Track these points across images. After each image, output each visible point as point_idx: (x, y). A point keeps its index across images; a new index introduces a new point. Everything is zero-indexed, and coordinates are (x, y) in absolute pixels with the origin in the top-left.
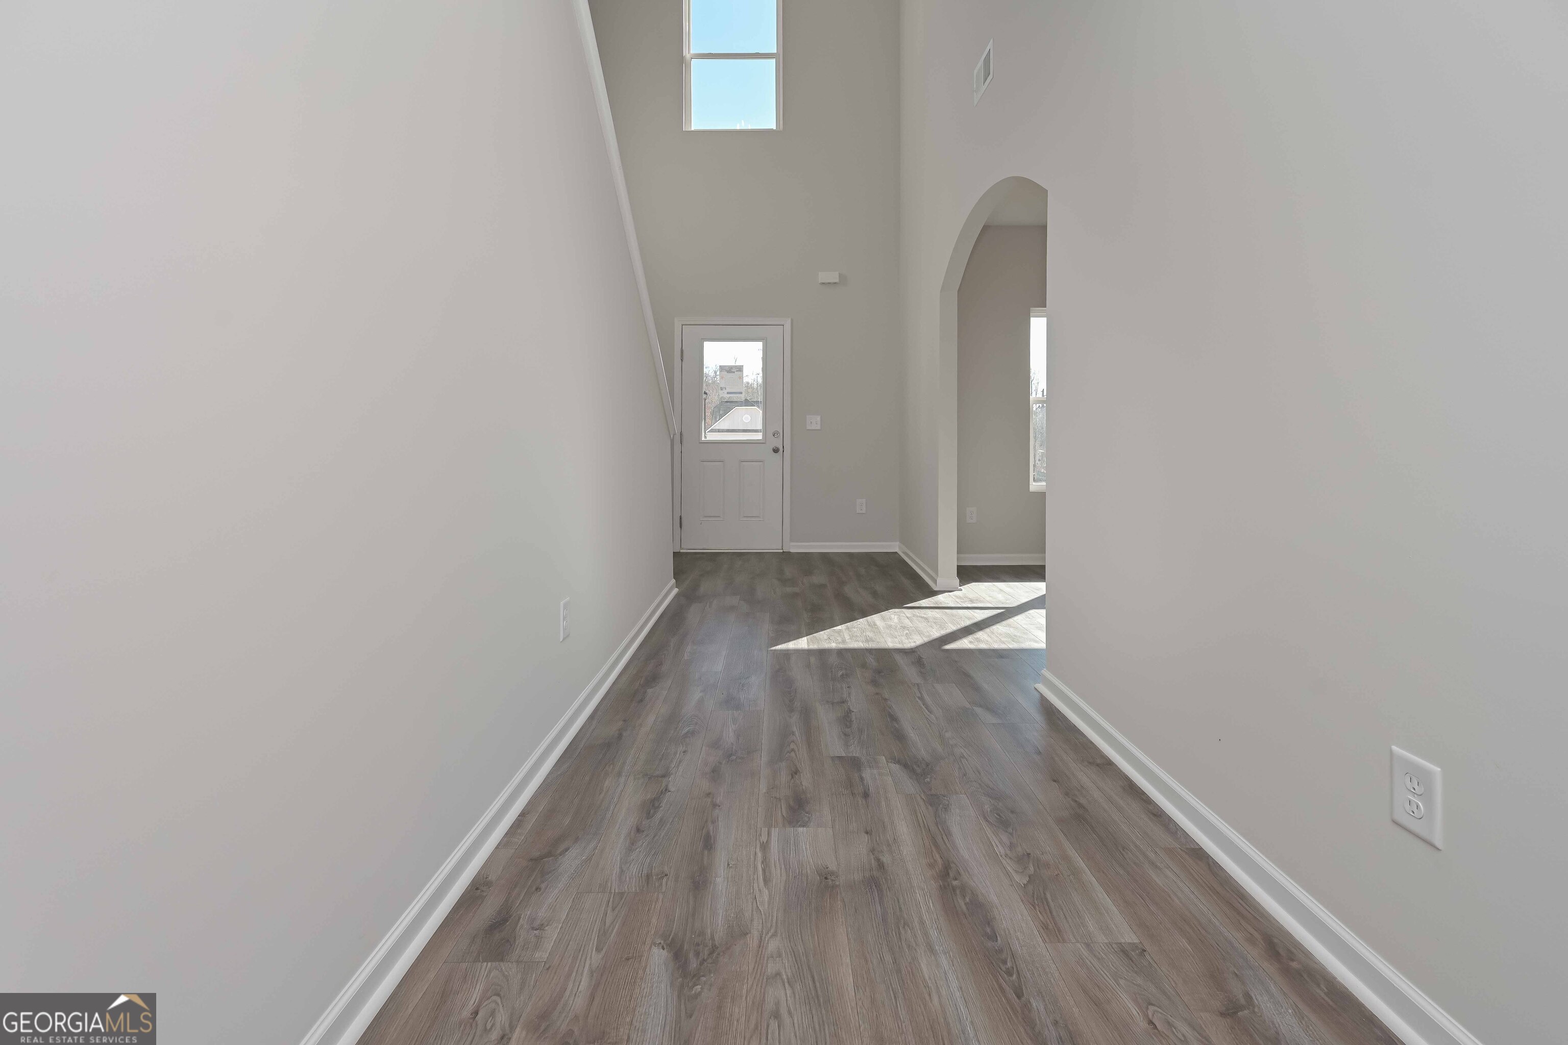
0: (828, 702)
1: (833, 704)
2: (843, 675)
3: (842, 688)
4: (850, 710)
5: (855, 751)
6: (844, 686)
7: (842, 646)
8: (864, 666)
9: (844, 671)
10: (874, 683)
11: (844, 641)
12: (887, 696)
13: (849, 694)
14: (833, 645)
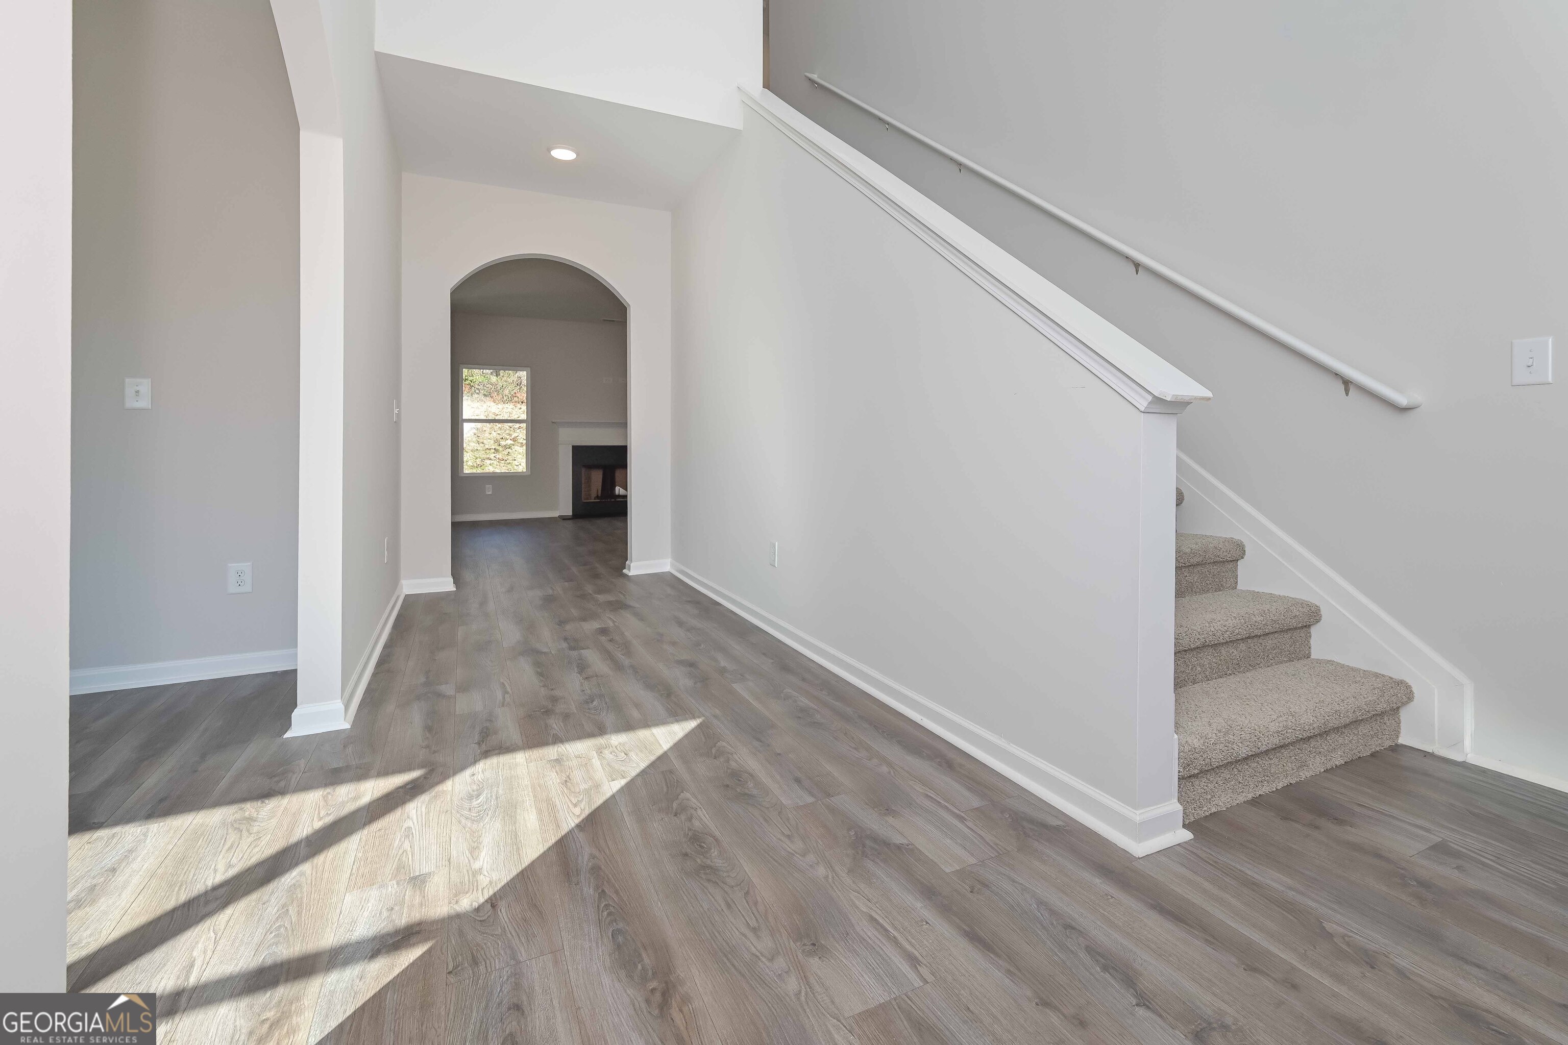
0: (602, 676)
1: (597, 676)
2: (592, 702)
3: (590, 689)
4: (580, 673)
5: (574, 654)
6: (589, 692)
7: (600, 741)
8: (566, 716)
9: (591, 706)
10: (554, 700)
11: (600, 751)
12: (542, 689)
13: (582, 685)
14: (617, 739)
